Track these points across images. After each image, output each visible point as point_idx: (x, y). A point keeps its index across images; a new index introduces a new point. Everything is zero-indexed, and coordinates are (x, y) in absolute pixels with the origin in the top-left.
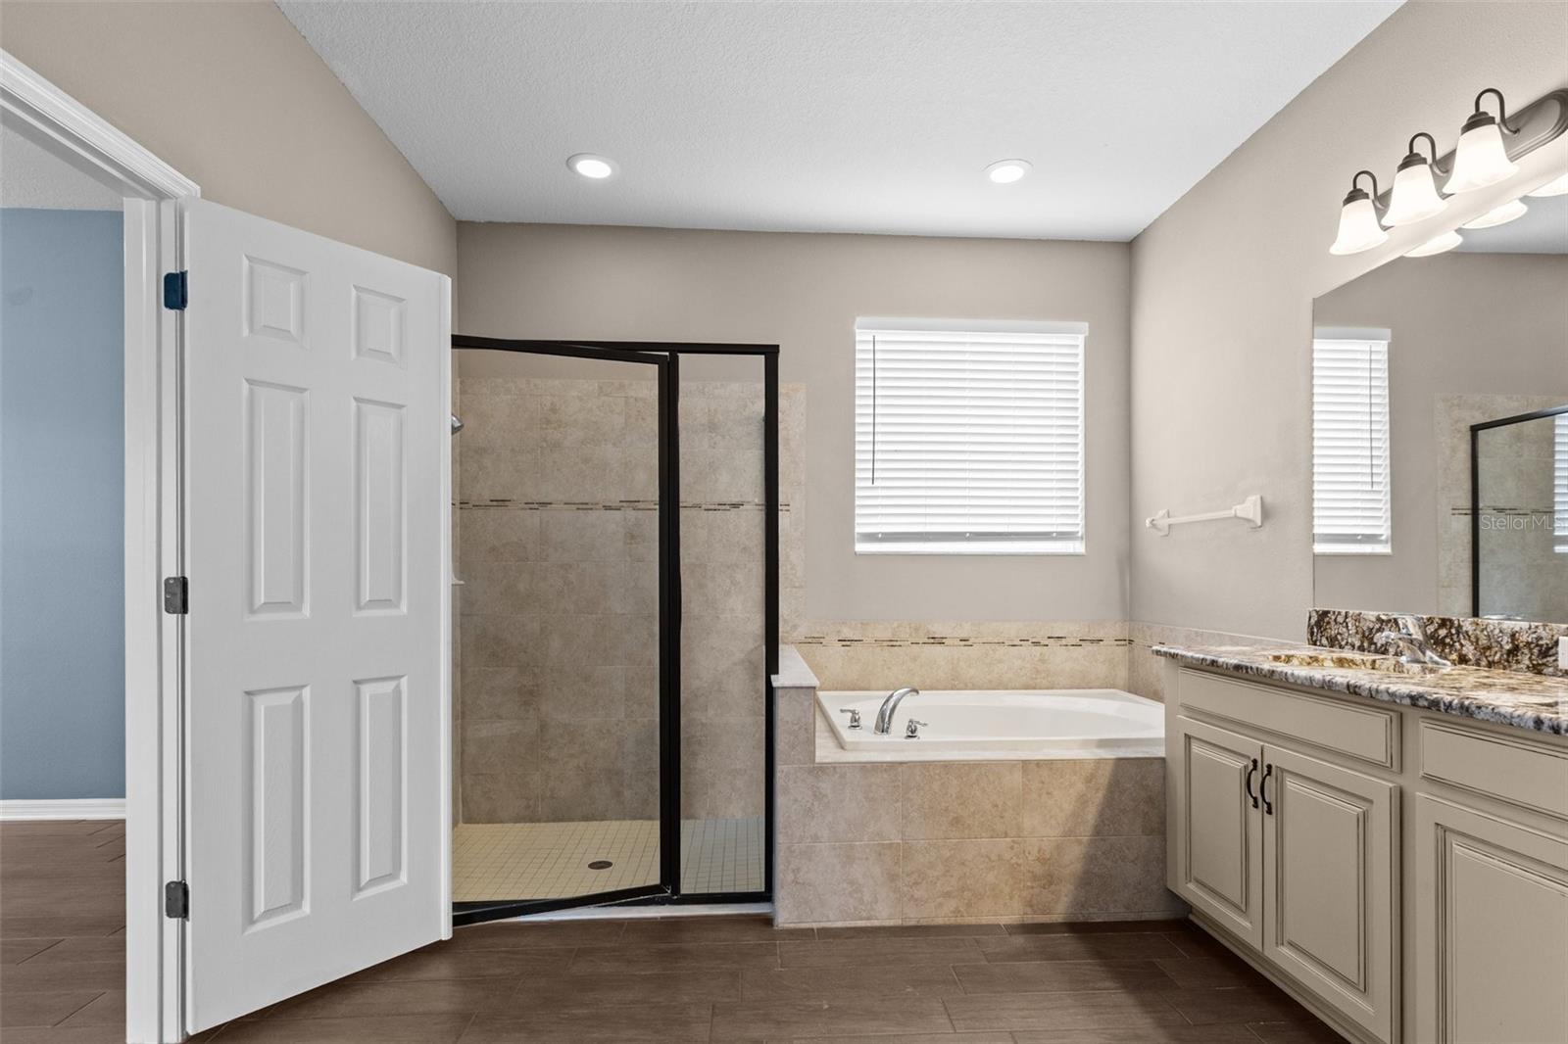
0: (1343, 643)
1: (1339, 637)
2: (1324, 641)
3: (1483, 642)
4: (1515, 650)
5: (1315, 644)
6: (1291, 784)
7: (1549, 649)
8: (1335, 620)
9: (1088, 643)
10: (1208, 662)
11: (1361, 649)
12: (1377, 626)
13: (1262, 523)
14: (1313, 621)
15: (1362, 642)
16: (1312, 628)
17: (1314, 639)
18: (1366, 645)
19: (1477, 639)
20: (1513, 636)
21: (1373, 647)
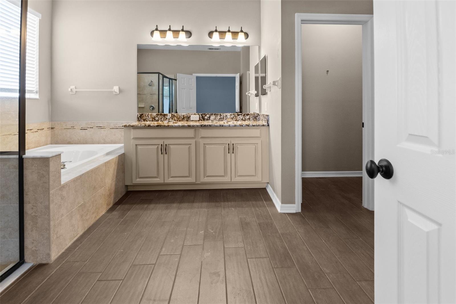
0: (147, 120)
1: (146, 119)
2: (142, 120)
3: (178, 117)
4: (184, 118)
5: (139, 121)
6: (172, 147)
7: (189, 117)
8: (145, 116)
9: (40, 130)
10: (147, 126)
11: (152, 121)
12: (156, 116)
13: (119, 93)
14: (138, 116)
15: (152, 120)
16: (139, 118)
17: (139, 120)
18: (153, 120)
19: (177, 117)
20: (183, 116)
21: (155, 120)
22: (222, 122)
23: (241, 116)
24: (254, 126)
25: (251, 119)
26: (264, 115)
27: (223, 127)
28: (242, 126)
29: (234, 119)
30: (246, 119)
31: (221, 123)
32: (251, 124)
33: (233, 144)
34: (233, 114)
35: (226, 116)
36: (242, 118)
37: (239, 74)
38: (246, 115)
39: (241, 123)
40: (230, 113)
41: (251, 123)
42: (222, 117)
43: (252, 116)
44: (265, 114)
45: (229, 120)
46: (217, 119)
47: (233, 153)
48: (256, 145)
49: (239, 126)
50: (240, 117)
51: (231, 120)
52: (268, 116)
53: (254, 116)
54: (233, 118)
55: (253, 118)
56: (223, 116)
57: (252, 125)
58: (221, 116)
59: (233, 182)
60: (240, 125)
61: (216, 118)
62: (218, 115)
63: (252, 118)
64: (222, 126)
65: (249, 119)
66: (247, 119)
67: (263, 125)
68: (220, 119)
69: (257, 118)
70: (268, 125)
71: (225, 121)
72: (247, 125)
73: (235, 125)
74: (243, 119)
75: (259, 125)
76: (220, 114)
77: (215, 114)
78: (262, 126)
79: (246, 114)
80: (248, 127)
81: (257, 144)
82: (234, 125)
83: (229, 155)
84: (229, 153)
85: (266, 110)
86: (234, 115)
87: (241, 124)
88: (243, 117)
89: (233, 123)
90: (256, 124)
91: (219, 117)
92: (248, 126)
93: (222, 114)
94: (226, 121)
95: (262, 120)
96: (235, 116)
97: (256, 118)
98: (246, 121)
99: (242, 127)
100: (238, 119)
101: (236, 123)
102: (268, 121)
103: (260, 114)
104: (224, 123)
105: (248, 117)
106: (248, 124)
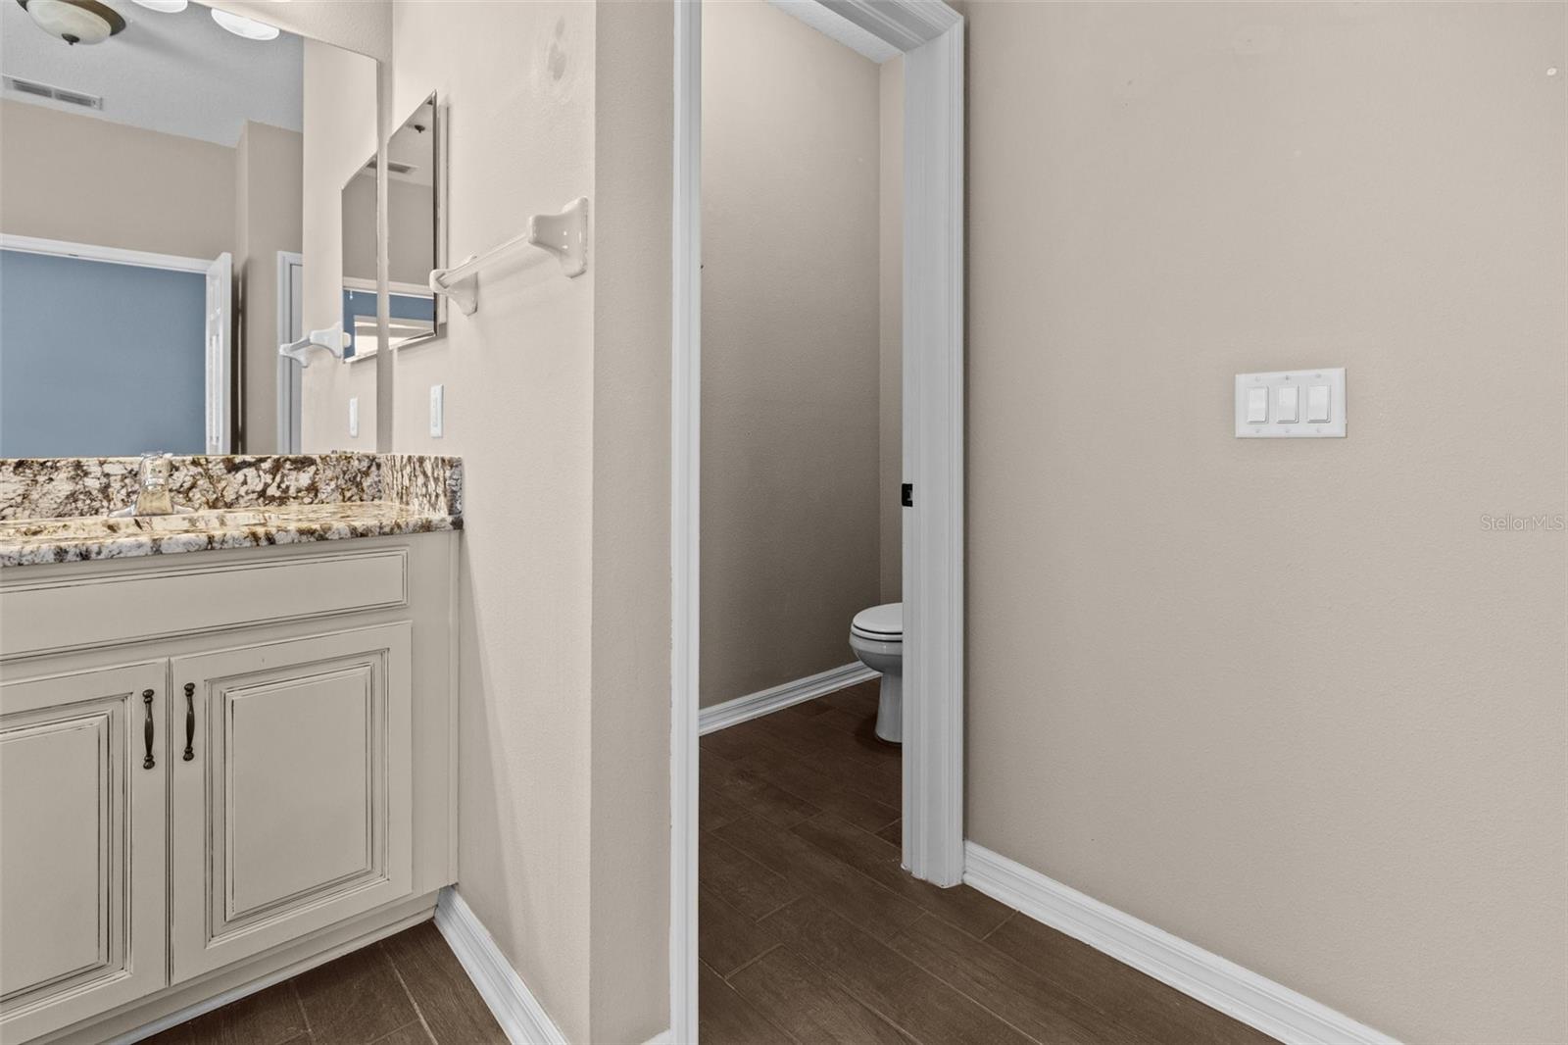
22: (89, 520)
23: (250, 472)
24: (362, 535)
25: (326, 490)
26: (421, 460)
27: (86, 566)
28: (271, 540)
29: (196, 494)
30: (292, 492)
31: (83, 530)
32: (340, 526)
33: (190, 690)
34: (189, 458)
35: (134, 474)
36: (260, 488)
37: (226, 258)
38: (288, 465)
39: (260, 518)
40: (168, 456)
41: (327, 514)
42: (92, 484)
43: (329, 473)
44: (431, 454)
45: (155, 505)
46: (45, 504)
47: (189, 755)
48: (375, 660)
49: (247, 544)
50: (245, 483)
51: (173, 503)
52: (453, 464)
53: (344, 473)
54: (193, 486)
55: (341, 482)
56: (107, 475)
57: (346, 532)
58: (86, 474)
59: (180, 989)
60: (255, 537)
61: (35, 495)
62: (55, 468)
63: (333, 484)
64: (85, 556)
65: (313, 489)
66: (299, 491)
67: (427, 527)
68: (73, 497)
69: (365, 484)
70: (458, 524)
71: (122, 516)
72: (312, 532)
73: (211, 539)
74: (272, 491)
75: (399, 526)
76: (78, 466)
77: (20, 464)
78: (414, 531)
79: (294, 462)
80: (324, 546)
81: (382, 652)
82: (203, 538)
83: (147, 786)
84: (149, 763)
85: (436, 431)
86: (194, 470)
87: (261, 531)
88: (268, 478)
89: (193, 522)
90: (372, 522)
91: (62, 486)
92: (322, 538)
93: (91, 463)
94: (132, 509)
95: (403, 495)
96: (210, 477)
97: (359, 485)
98: (293, 506)
99: (272, 550)
100: (229, 496)
101: (216, 523)
102: (453, 497)
103: (382, 458)
104: (112, 528)
105: (304, 478)
106: (315, 526)
